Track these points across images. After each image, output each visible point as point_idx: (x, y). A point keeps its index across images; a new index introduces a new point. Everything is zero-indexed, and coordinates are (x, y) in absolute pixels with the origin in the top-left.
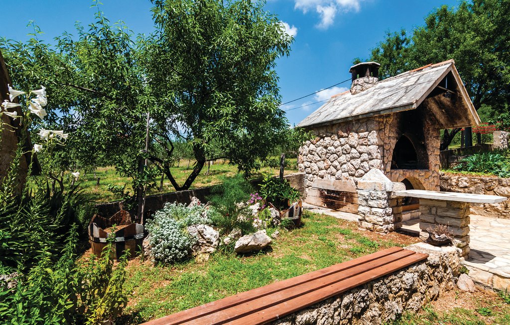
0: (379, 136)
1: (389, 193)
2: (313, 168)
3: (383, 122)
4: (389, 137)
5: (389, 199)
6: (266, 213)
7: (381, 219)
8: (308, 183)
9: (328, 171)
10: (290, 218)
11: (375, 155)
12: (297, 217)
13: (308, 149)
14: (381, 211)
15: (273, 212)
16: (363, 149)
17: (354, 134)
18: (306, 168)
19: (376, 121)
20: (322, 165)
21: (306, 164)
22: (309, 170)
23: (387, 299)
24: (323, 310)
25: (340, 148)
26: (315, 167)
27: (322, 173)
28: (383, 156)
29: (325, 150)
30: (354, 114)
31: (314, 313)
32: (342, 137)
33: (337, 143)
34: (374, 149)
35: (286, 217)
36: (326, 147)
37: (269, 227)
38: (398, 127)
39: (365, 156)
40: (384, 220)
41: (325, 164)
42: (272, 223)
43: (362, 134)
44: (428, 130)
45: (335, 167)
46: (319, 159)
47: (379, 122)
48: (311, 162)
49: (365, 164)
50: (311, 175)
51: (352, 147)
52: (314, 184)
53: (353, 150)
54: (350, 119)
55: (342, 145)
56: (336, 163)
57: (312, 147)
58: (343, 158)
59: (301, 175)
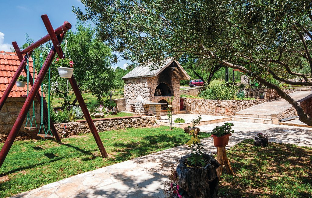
0: (149, 84)
1: (143, 103)
2: (129, 96)
3: (151, 79)
4: (153, 84)
5: (143, 105)
6: (104, 110)
7: (140, 111)
8: (127, 102)
9: (134, 97)
10: (112, 112)
11: (147, 91)
12: (115, 111)
13: (127, 88)
14: (140, 109)
15: (107, 109)
16: (144, 89)
17: (141, 83)
18: (126, 96)
19: (148, 79)
20: (132, 95)
21: (127, 94)
22: (127, 97)
23: (127, 123)
24: (110, 121)
25: (137, 88)
26: (130, 95)
27: (132, 98)
28: (150, 92)
29: (133, 89)
30: (141, 76)
31: (108, 121)
32: (138, 84)
33: (137, 86)
34: (147, 89)
35: (111, 111)
36: (133, 88)
37: (105, 113)
38: (158, 80)
39: (144, 92)
40: (141, 111)
41: (133, 94)
42: (106, 112)
43: (143, 83)
44: (174, 81)
45: (136, 96)
46: (131, 92)
47: (149, 79)
48: (128, 93)
49: (144, 94)
50: (128, 99)
51: (141, 88)
52: (129, 103)
53: (141, 89)
54: (140, 77)
55: (138, 87)
56: (136, 94)
57: (129, 87)
58: (138, 92)
59: (124, 99)
